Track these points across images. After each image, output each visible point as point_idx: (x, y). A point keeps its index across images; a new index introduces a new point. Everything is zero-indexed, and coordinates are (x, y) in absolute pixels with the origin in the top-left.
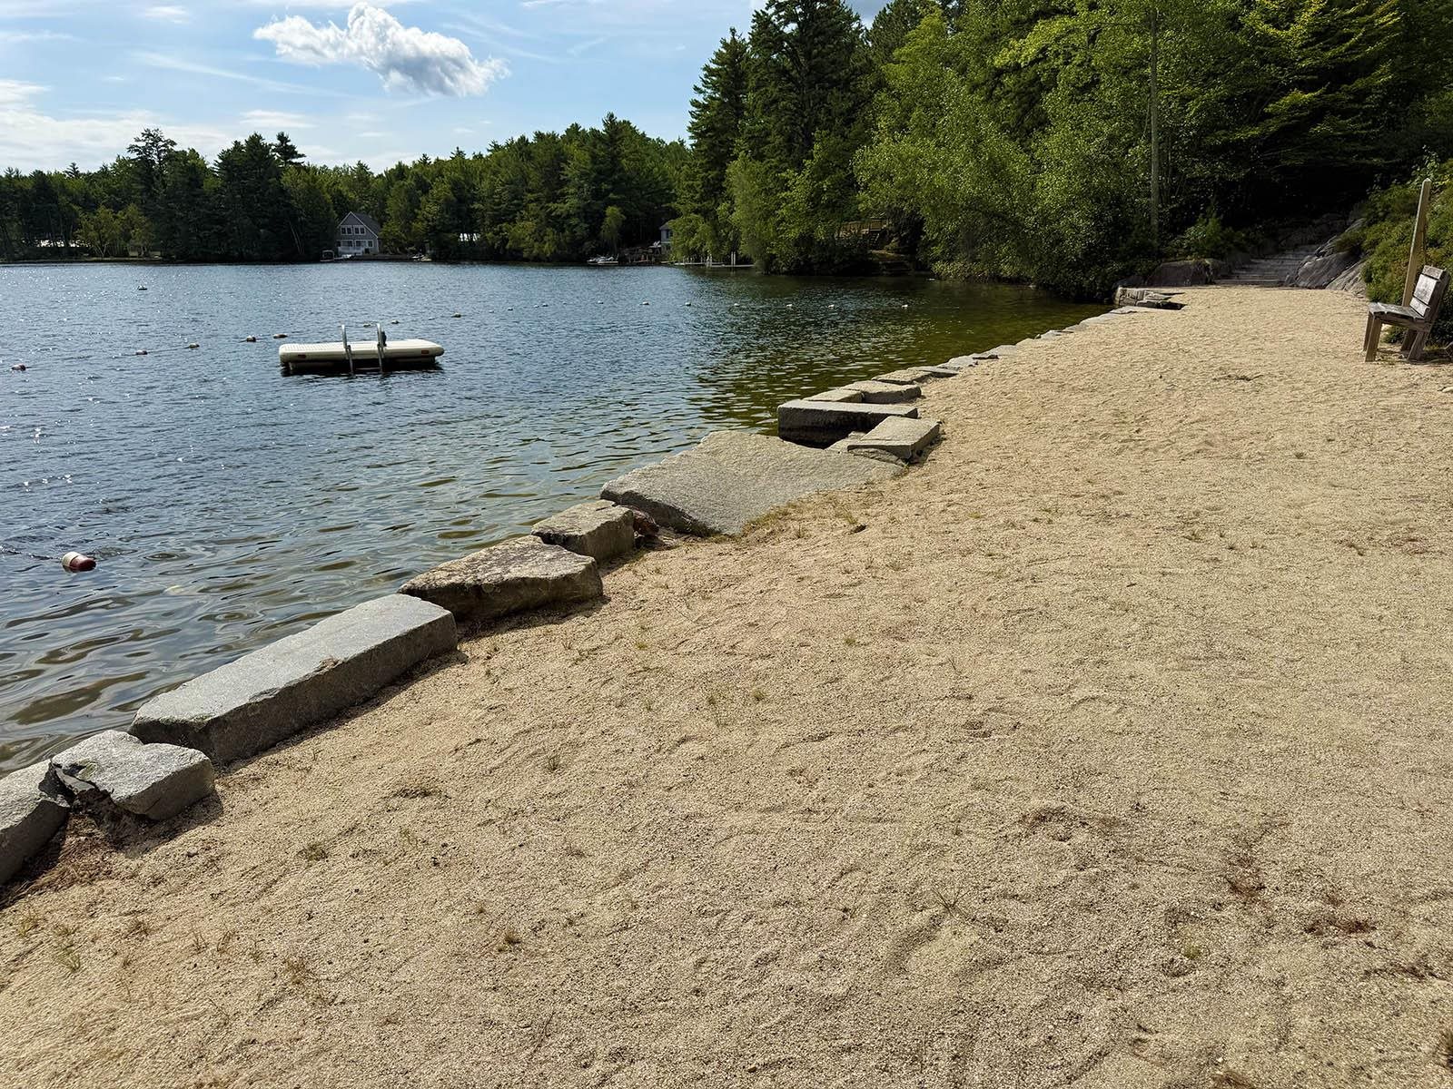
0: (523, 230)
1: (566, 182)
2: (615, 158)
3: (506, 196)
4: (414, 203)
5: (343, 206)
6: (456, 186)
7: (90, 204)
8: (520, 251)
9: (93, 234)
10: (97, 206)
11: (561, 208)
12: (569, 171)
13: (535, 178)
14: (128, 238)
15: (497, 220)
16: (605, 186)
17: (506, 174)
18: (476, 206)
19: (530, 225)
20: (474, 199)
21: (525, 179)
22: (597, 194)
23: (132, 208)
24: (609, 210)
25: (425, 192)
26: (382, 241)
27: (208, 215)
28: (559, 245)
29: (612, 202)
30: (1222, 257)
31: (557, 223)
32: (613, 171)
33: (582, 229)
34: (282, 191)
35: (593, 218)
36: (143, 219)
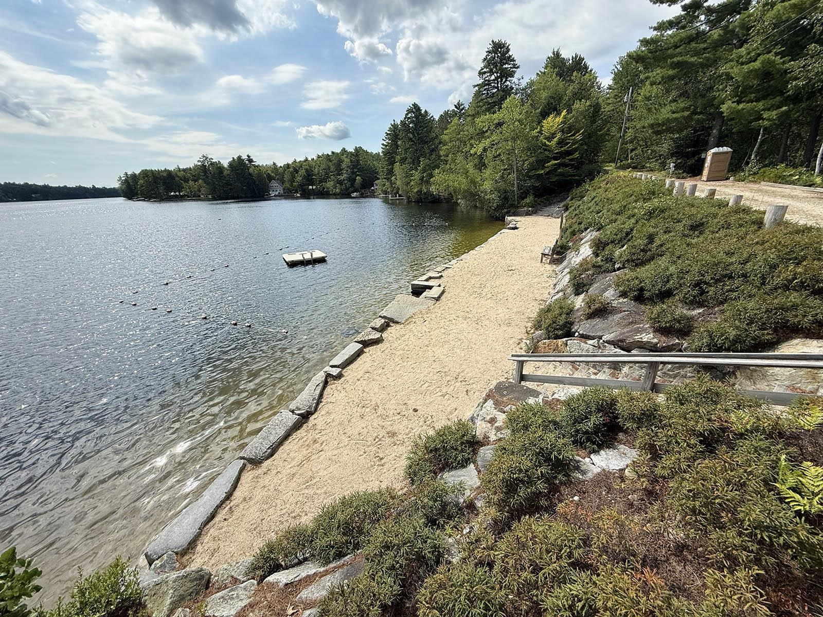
0: (330, 184)
1: (342, 169)
2: (358, 161)
3: (323, 173)
4: (293, 177)
5: (270, 178)
6: (307, 170)
7: (186, 180)
8: (329, 191)
9: (188, 190)
10: (189, 181)
11: (342, 178)
12: (344, 166)
13: (332, 168)
14: (200, 191)
15: (321, 182)
16: (355, 170)
17: (323, 166)
18: (314, 177)
19: (332, 183)
20: (313, 175)
21: (329, 168)
22: (353, 173)
23: (200, 181)
24: (358, 178)
25: (297, 173)
26: (284, 189)
27: (226, 183)
28: (341, 190)
29: (358, 175)
30: (534, 207)
31: (340, 183)
32: (358, 165)
33: (348, 184)
34: (250, 174)
35: (352, 180)
36: (205, 185)
